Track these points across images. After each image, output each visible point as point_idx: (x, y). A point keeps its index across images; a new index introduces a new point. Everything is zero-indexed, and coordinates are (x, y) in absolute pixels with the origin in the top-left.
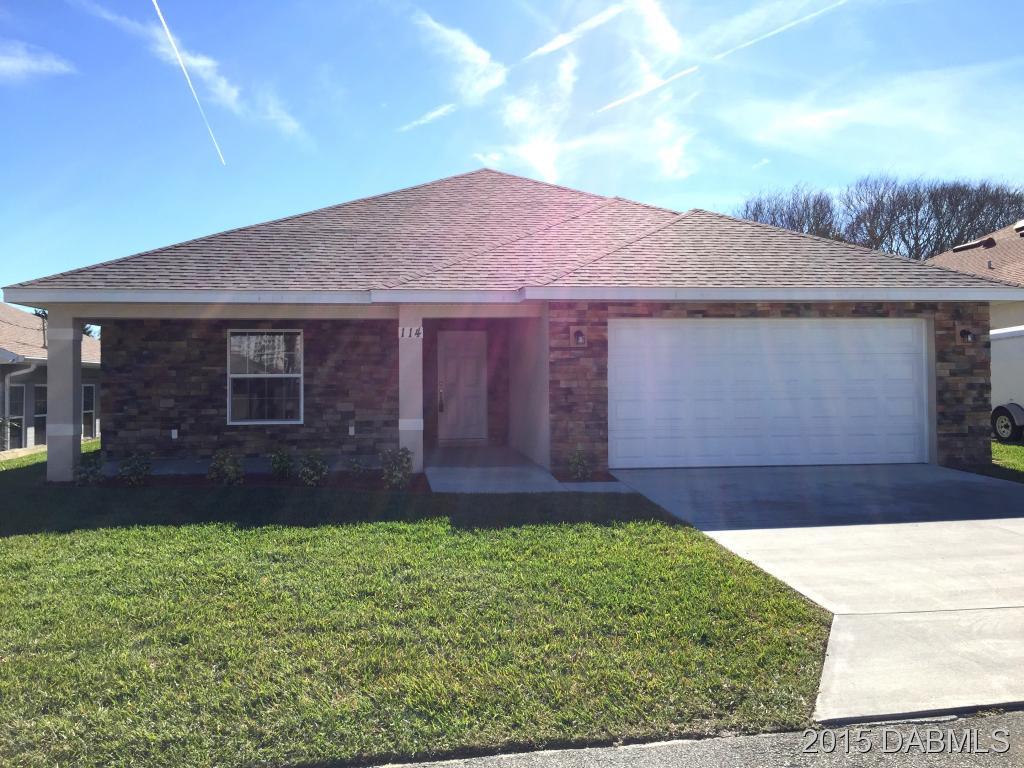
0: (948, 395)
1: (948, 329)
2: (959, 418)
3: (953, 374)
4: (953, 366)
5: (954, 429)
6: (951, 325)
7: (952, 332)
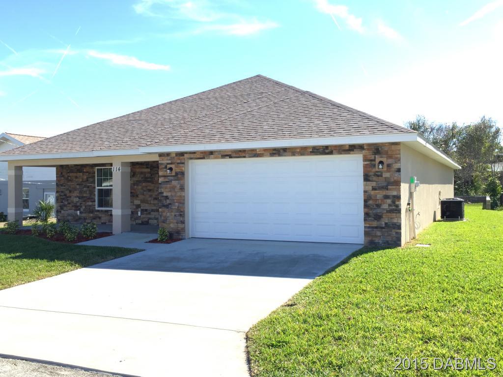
0: (371, 202)
1: (371, 160)
2: (378, 217)
3: (374, 189)
4: (374, 184)
5: (375, 224)
6: (373, 158)
7: (373, 162)
